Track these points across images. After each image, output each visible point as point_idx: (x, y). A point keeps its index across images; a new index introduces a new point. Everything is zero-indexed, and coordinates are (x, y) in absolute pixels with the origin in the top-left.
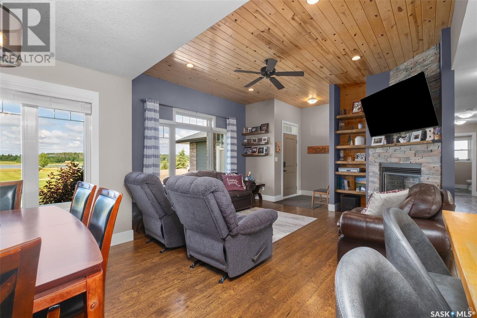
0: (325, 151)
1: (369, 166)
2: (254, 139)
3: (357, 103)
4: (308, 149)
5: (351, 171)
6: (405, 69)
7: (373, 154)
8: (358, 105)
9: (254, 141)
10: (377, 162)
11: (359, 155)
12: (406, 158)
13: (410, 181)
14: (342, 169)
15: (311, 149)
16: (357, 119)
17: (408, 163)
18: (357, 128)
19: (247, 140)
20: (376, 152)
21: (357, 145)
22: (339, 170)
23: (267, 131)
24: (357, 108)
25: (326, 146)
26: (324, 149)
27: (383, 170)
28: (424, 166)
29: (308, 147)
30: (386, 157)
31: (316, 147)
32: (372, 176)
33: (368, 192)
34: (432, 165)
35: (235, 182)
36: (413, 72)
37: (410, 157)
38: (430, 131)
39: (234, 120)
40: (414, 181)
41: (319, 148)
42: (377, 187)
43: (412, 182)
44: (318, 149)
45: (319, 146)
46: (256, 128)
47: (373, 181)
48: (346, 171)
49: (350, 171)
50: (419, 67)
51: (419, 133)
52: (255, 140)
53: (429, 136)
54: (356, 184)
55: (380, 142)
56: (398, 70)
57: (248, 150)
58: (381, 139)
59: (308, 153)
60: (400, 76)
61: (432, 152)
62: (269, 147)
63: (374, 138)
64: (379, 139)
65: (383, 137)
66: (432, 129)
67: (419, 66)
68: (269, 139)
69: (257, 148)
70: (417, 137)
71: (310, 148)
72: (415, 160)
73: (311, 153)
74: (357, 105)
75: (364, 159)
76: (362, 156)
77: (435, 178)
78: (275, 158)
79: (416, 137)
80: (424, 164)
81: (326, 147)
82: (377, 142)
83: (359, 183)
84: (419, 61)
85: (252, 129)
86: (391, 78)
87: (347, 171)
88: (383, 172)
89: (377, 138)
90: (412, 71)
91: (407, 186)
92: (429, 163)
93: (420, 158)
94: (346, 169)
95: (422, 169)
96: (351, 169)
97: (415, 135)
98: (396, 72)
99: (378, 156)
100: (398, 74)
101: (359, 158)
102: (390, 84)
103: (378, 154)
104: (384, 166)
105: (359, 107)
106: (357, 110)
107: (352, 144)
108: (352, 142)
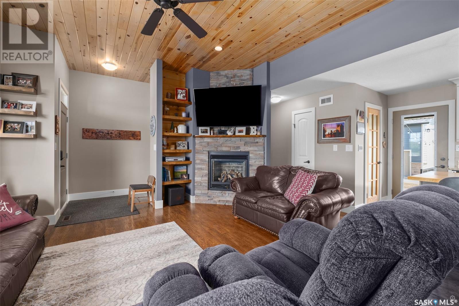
0: (111, 136)
1: (196, 154)
3: (181, 91)
4: (83, 132)
5: (178, 160)
6: (225, 75)
7: (200, 143)
8: (182, 92)
10: (206, 150)
11: (180, 143)
12: (236, 147)
13: (226, 165)
14: (169, 158)
15: (89, 132)
17: (238, 151)
18: (181, 116)
20: (204, 141)
21: (180, 133)
22: (166, 159)
23: (34, 90)
24: (182, 95)
25: (113, 130)
26: (111, 134)
27: (211, 158)
28: (252, 153)
29: (83, 129)
30: (216, 146)
31: (98, 130)
32: (199, 164)
33: (195, 179)
34: (258, 152)
35: (1, 206)
36: (232, 80)
37: (240, 147)
38: (254, 128)
40: (230, 165)
41: (103, 132)
42: (207, 173)
43: (228, 165)
44: (101, 134)
45: (102, 130)
47: (201, 168)
48: (173, 160)
49: (177, 160)
50: (238, 79)
51: (244, 129)
53: (253, 132)
54: (175, 173)
55: (207, 132)
56: (219, 75)
58: (207, 130)
59: (83, 138)
60: (221, 80)
61: (257, 143)
62: (42, 123)
63: (200, 128)
64: (205, 129)
65: (208, 128)
66: (255, 127)
67: (238, 78)
70: (241, 131)
72: (243, 149)
73: (88, 138)
75: (186, 147)
76: (184, 145)
77: (260, 161)
78: (55, 143)
79: (240, 131)
81: (113, 132)
82: (203, 132)
83: (178, 172)
84: (238, 74)
86: (211, 78)
87: (174, 160)
88: (211, 159)
89: (204, 128)
90: (231, 79)
91: (224, 169)
92: (256, 151)
93: (249, 147)
94: (173, 158)
95: (250, 155)
96: (178, 158)
97: (238, 130)
98: (217, 75)
99: (206, 145)
100: (219, 77)
101: (180, 146)
102: (211, 83)
103: (207, 143)
104: (213, 153)
105: (183, 94)
106: (182, 98)
107: (175, 131)
108: (175, 129)
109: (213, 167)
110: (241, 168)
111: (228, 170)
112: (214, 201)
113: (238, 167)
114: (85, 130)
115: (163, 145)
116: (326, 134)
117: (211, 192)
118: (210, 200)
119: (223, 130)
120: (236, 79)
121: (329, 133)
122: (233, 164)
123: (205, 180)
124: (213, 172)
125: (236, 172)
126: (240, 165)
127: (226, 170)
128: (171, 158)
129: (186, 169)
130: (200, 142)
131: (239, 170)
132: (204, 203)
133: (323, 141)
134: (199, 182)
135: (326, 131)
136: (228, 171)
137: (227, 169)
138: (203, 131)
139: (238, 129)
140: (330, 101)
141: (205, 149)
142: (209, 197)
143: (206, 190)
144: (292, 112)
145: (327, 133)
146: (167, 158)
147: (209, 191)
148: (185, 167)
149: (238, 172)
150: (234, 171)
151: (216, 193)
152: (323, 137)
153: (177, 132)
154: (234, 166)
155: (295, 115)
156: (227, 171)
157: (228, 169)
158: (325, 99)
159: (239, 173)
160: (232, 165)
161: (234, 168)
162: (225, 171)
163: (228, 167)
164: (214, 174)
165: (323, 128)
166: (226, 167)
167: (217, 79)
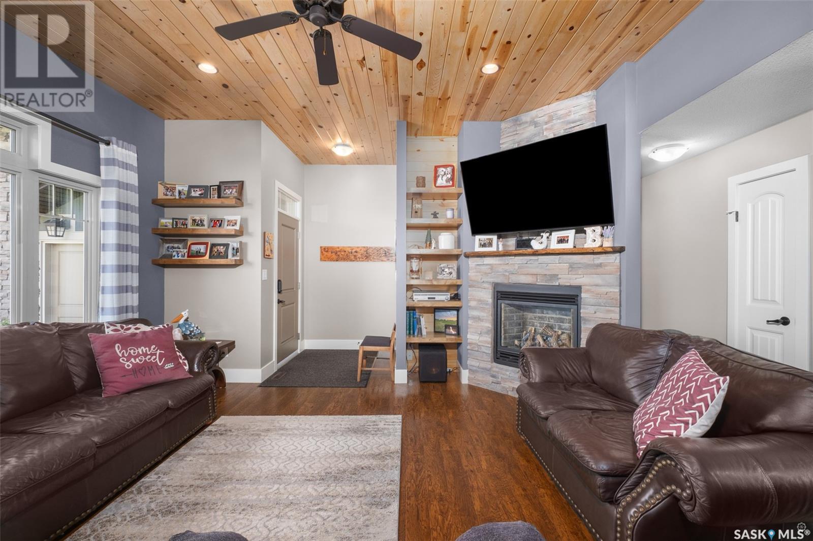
0: (355, 256)
1: (469, 289)
2: (197, 218)
3: (444, 170)
4: (322, 252)
5: (436, 299)
6: (531, 122)
7: (478, 267)
8: (445, 172)
9: (197, 225)
10: (487, 282)
11: (444, 267)
12: (549, 275)
13: (534, 314)
14: (420, 295)
15: (327, 251)
17: (554, 284)
18: (444, 216)
19: (173, 219)
20: (484, 263)
21: (443, 248)
22: (414, 297)
23: (240, 201)
24: (445, 178)
25: (358, 247)
26: (355, 254)
27: (497, 297)
28: (587, 291)
29: (321, 247)
31: (338, 248)
32: (475, 308)
33: (468, 337)
34: (604, 290)
35: (152, 355)
36: (546, 129)
37: (558, 275)
38: (594, 231)
39: (131, 153)
40: (543, 314)
41: (345, 251)
42: (490, 327)
43: (539, 315)
44: (342, 253)
45: (344, 247)
46: (206, 189)
47: (479, 316)
48: (427, 299)
49: (434, 298)
50: (559, 123)
51: (570, 233)
52: (202, 221)
53: (591, 239)
54: (437, 322)
55: (490, 244)
56: (518, 123)
57: (173, 248)
58: (491, 240)
59: (322, 259)
60: (522, 133)
61: (601, 267)
62: (246, 244)
63: (478, 237)
64: (487, 239)
65: (494, 237)
66: (598, 229)
67: (559, 121)
68: (244, 221)
69: (206, 244)
70: (564, 240)
71: (325, 249)
72: (566, 280)
73: (327, 259)
74: (443, 173)
75: (454, 275)
76: (451, 270)
77: (609, 311)
78: (263, 270)
79: (561, 241)
80: (587, 287)
81: (358, 250)
82: (484, 245)
83: (441, 320)
84: (559, 112)
85: (189, 192)
86: (504, 135)
87: (429, 298)
88: (497, 300)
89: (485, 237)
90: (545, 127)
91: (530, 323)
92: (597, 285)
93: (579, 276)
94: (426, 295)
95: (583, 295)
96: (435, 295)
97: (558, 237)
98: (514, 125)
99: (489, 271)
100: (518, 128)
101: (444, 273)
102: (502, 144)
103: (489, 267)
104: (501, 289)
105: (448, 176)
106: (445, 182)
107: (433, 245)
108: (433, 242)
109: (503, 316)
110: (568, 323)
111: (538, 325)
112: (503, 387)
113: (562, 321)
114: (323, 248)
115: (411, 271)
117: (497, 368)
118: (495, 383)
119: (526, 240)
120: (555, 124)
122: (550, 312)
123: (486, 342)
124: (502, 326)
125: (557, 330)
126: (566, 315)
127: (536, 324)
128: (422, 295)
129: (456, 316)
130: (478, 265)
131: (563, 327)
132: (485, 387)
134: (475, 344)
136: (540, 327)
137: (537, 323)
138: (482, 244)
139: (556, 235)
141: (485, 280)
142: (493, 376)
143: (487, 361)
144: (731, 177)
146: (415, 295)
147: (495, 364)
148: (455, 312)
149: (560, 332)
150: (551, 327)
151: (507, 370)
153: (437, 247)
154: (552, 318)
156: (537, 326)
157: (540, 323)
159: (563, 333)
160: (548, 315)
161: (552, 322)
162: (533, 326)
163: (540, 318)
164: (504, 330)
166: (535, 318)
167: (515, 133)
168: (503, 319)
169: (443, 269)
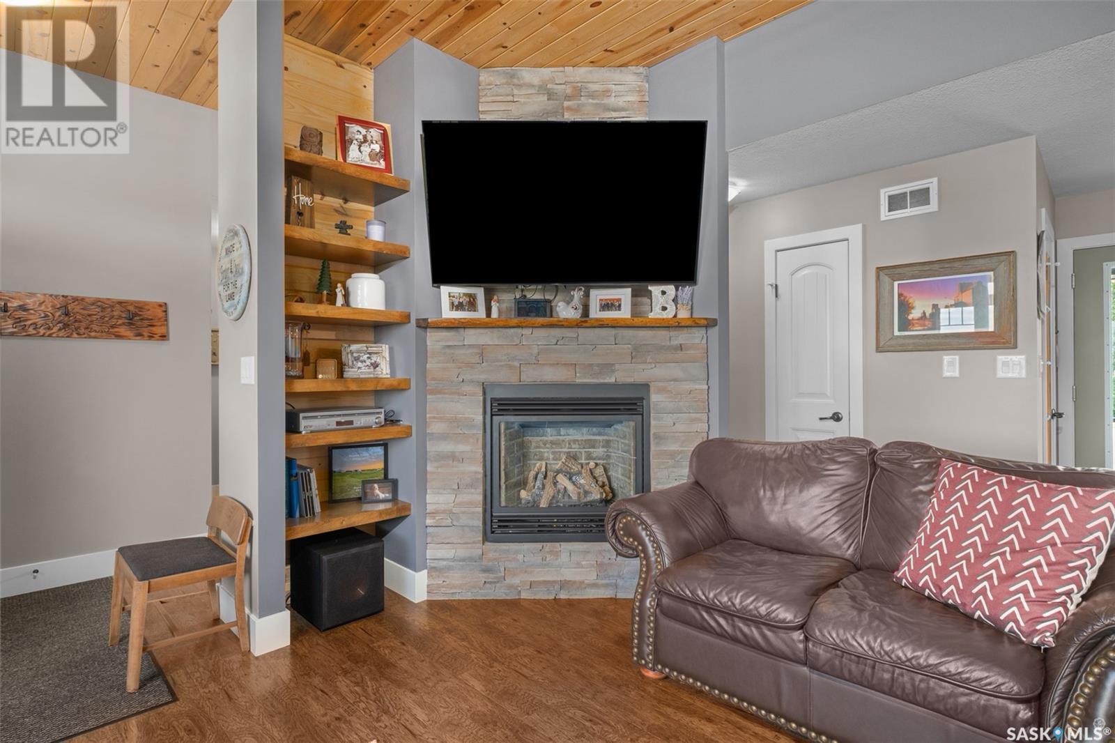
1: (428, 397)
5: (355, 425)
6: (540, 87)
7: (448, 351)
8: (365, 137)
10: (472, 381)
11: (358, 352)
12: (598, 365)
13: (545, 438)
14: (316, 417)
16: (327, 198)
17: (605, 381)
20: (466, 343)
21: (360, 306)
22: (303, 423)
27: (492, 410)
28: (661, 391)
30: (517, 364)
32: (444, 437)
34: (686, 387)
36: (569, 108)
37: (613, 365)
38: (664, 293)
40: (560, 435)
42: (476, 473)
43: (551, 438)
47: (453, 453)
48: (334, 426)
49: (351, 423)
50: (593, 104)
51: (624, 294)
53: (659, 306)
54: (336, 479)
55: (473, 307)
56: (516, 81)
61: (681, 350)
63: (445, 290)
64: (465, 295)
65: (479, 292)
66: (670, 289)
67: (590, 101)
70: (612, 304)
74: (360, 137)
75: (384, 368)
76: (376, 358)
79: (607, 306)
80: (660, 384)
82: (460, 307)
83: (348, 472)
84: (590, 85)
86: (486, 95)
87: (338, 423)
88: (492, 415)
89: (458, 291)
90: (566, 104)
91: (535, 455)
92: (675, 380)
93: (650, 366)
94: (333, 416)
95: (654, 398)
96: (354, 414)
97: (600, 300)
98: (508, 84)
99: (477, 359)
100: (515, 92)
101: (360, 364)
103: (475, 351)
104: (500, 394)
105: (373, 146)
106: (367, 159)
107: (340, 300)
108: (339, 291)
109: (503, 447)
110: (603, 447)
111: (551, 456)
112: (510, 587)
113: (592, 444)
115: (287, 359)
116: (913, 319)
117: (495, 551)
118: (491, 583)
119: (537, 301)
120: (583, 105)
121: (924, 313)
122: (571, 431)
123: (471, 503)
124: (503, 467)
125: (583, 461)
126: (600, 434)
127: (546, 455)
128: (322, 417)
129: (382, 458)
130: (449, 347)
131: (594, 456)
132: (468, 596)
133: (901, 342)
134: (444, 512)
135: (913, 308)
136: (554, 459)
137: (547, 453)
138: (456, 303)
139: (599, 294)
140: (927, 202)
141: (467, 377)
142: (486, 570)
143: (474, 543)
144: (766, 242)
145: (915, 314)
146: (305, 418)
147: (489, 545)
148: (379, 451)
149: (592, 464)
150: (574, 457)
151: (517, 552)
152: (899, 330)
153: (347, 303)
154: (575, 441)
155: (778, 253)
156: (548, 459)
157: (554, 453)
158: (906, 193)
159: (597, 465)
160: (568, 438)
161: (575, 448)
162: (541, 459)
163: (552, 443)
164: (506, 473)
165: (900, 295)
166: (545, 444)
167: (510, 98)
168: (503, 454)
169: (355, 355)
